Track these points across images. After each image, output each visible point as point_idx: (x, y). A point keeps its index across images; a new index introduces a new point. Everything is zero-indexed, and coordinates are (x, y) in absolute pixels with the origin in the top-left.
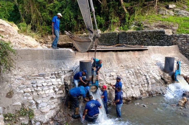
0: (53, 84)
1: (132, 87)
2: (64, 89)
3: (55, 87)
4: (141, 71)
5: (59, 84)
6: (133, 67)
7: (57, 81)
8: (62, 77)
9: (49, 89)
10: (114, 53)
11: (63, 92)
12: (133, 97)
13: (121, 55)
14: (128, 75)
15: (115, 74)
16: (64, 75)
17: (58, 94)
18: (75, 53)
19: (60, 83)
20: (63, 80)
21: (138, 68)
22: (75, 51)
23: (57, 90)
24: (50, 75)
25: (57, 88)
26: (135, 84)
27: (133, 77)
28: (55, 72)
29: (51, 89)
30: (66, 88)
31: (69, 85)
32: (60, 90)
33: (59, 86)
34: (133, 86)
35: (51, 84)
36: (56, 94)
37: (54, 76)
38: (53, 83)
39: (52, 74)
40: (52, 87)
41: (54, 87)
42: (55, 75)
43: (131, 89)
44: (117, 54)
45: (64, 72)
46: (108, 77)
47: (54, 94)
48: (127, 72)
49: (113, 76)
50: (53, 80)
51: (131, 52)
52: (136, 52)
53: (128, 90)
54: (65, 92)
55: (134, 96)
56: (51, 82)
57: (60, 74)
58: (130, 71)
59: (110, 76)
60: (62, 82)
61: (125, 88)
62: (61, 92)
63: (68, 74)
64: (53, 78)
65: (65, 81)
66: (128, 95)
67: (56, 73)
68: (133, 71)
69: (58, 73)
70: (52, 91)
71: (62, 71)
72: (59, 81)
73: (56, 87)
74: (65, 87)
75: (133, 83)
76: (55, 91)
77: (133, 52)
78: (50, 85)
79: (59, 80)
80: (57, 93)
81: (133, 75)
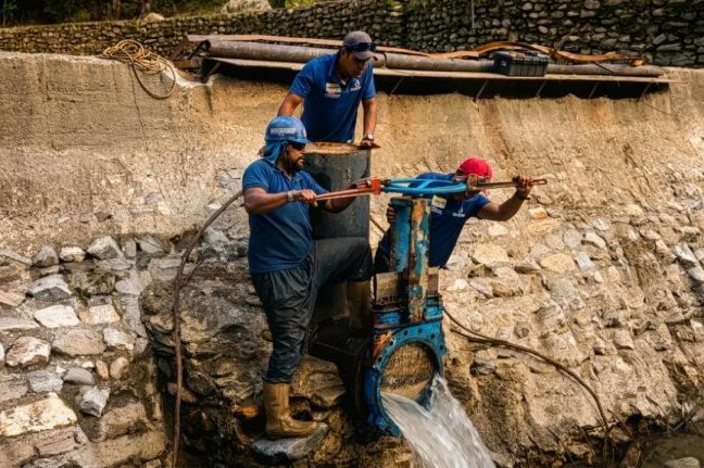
0: (55, 353)
1: (620, 347)
2: (150, 388)
3: (80, 372)
4: (652, 235)
5: (110, 349)
6: (602, 208)
7: (94, 326)
8: (120, 286)
9: (32, 396)
10: (473, 109)
11: (150, 413)
12: (635, 419)
13: (517, 115)
14: (585, 262)
15: (504, 258)
16: (133, 273)
17: (107, 438)
18: (208, 93)
19: (115, 338)
20: (134, 311)
21: (634, 209)
22: (203, 80)
23: (96, 397)
24: (26, 276)
25: (98, 381)
26: (631, 324)
27: (613, 270)
28: (58, 246)
29: (44, 395)
30: (163, 380)
31: (193, 348)
32: (118, 398)
33: (109, 362)
34: (624, 337)
35: (45, 351)
36: (92, 435)
37: (54, 281)
38: (59, 344)
39: (38, 269)
40: (52, 380)
41: (74, 374)
42: (65, 273)
43: (621, 365)
44: (493, 110)
45: (130, 246)
46: (461, 284)
47: (82, 436)
48: (573, 238)
49: (489, 271)
50: (57, 317)
51: (574, 101)
52: (606, 106)
53: (599, 368)
54: (158, 414)
55: (644, 408)
56: (40, 332)
57: (105, 266)
58: (591, 236)
59: (472, 275)
60: (127, 331)
61: (581, 357)
62: (131, 412)
64: (53, 297)
65: (155, 320)
66: (607, 403)
67: (67, 252)
68: (608, 236)
69: (89, 257)
70: (58, 413)
71: (119, 240)
72: (106, 325)
73: (88, 377)
74: (158, 370)
75: (621, 316)
76: (86, 415)
77: (585, 100)
78: (41, 363)
79: (103, 313)
80: (104, 428)
81: (614, 259)
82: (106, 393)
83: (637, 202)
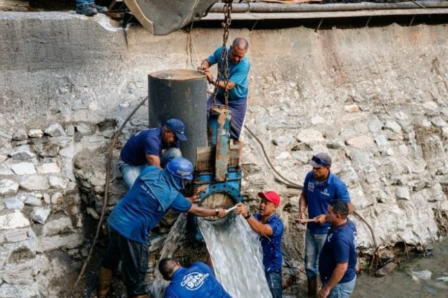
0: (20, 188)
1: (398, 198)
2: (76, 210)
3: (34, 199)
4: (442, 123)
5: (52, 187)
6: (405, 104)
7: (44, 175)
8: (61, 152)
9: (6, 211)
10: (314, 36)
11: (74, 223)
12: (401, 245)
13: (349, 40)
14: (382, 139)
15: (322, 139)
16: (72, 144)
17: (47, 235)
18: (125, 34)
19: (55, 182)
20: (69, 167)
21: (431, 105)
22: (124, 26)
23: (42, 213)
24: (9, 146)
25: (44, 204)
26: (412, 183)
27: (404, 148)
28: (28, 129)
29: (12, 211)
30: (83, 206)
32: (55, 213)
33: (51, 195)
34: (404, 192)
35: (15, 187)
36: (39, 234)
37: (24, 149)
38: (23, 184)
39: (15, 141)
40: (18, 203)
41: (30, 201)
42: (30, 144)
43: (397, 210)
44: (330, 37)
45: (71, 128)
46: (285, 155)
47: (32, 233)
48: (376, 124)
49: (308, 147)
50: (23, 168)
51: (396, 27)
52: (424, 29)
53: (379, 210)
54: (80, 224)
55: (408, 238)
56: (13, 176)
57: (53, 140)
58: (392, 124)
59: (295, 149)
60: (64, 178)
61: (365, 203)
62: (63, 222)
63: (93, 139)
64: (22, 158)
65: (80, 172)
66: (381, 234)
67: (32, 133)
68: (405, 124)
69: (45, 135)
70: (19, 220)
71: (64, 126)
72: (50, 174)
73: (39, 202)
74: (82, 200)
75: (403, 178)
76: (35, 222)
77: (406, 27)
78: (12, 194)
79: (50, 167)
80: (45, 230)
81: (406, 140)
82: (48, 211)
83: (435, 100)
